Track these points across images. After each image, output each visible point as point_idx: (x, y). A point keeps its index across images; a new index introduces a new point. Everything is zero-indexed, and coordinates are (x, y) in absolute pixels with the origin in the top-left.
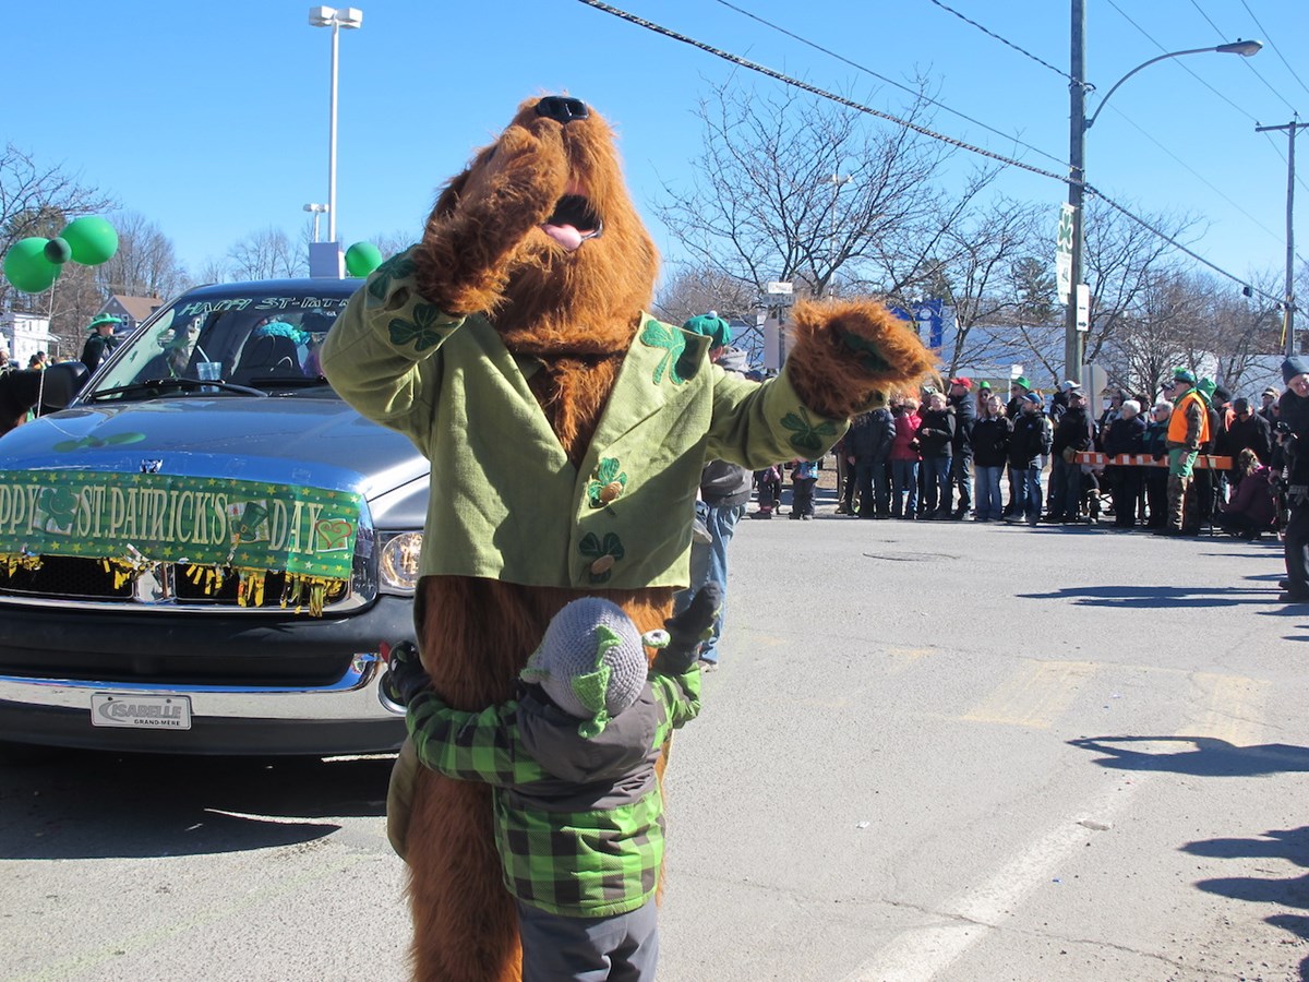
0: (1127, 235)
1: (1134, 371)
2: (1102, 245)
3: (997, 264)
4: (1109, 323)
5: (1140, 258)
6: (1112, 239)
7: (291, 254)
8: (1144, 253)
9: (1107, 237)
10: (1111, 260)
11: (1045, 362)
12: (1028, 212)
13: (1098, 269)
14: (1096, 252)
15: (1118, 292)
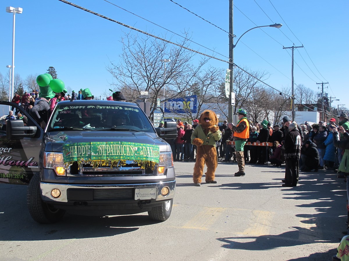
0: (247, 78)
1: (250, 116)
2: (240, 80)
3: (210, 85)
4: (242, 103)
5: (251, 84)
6: (243, 79)
7: (3, 80)
8: (252, 83)
9: (242, 78)
10: (243, 85)
11: (225, 114)
12: (219, 71)
13: (239, 87)
14: (239, 82)
15: (245, 94)
